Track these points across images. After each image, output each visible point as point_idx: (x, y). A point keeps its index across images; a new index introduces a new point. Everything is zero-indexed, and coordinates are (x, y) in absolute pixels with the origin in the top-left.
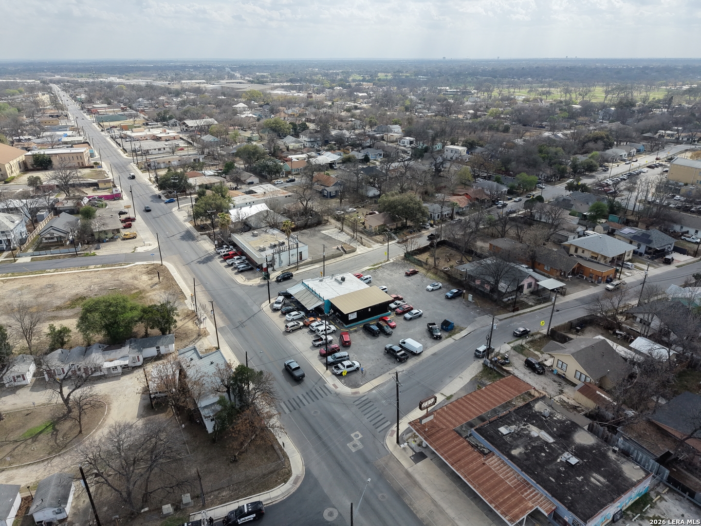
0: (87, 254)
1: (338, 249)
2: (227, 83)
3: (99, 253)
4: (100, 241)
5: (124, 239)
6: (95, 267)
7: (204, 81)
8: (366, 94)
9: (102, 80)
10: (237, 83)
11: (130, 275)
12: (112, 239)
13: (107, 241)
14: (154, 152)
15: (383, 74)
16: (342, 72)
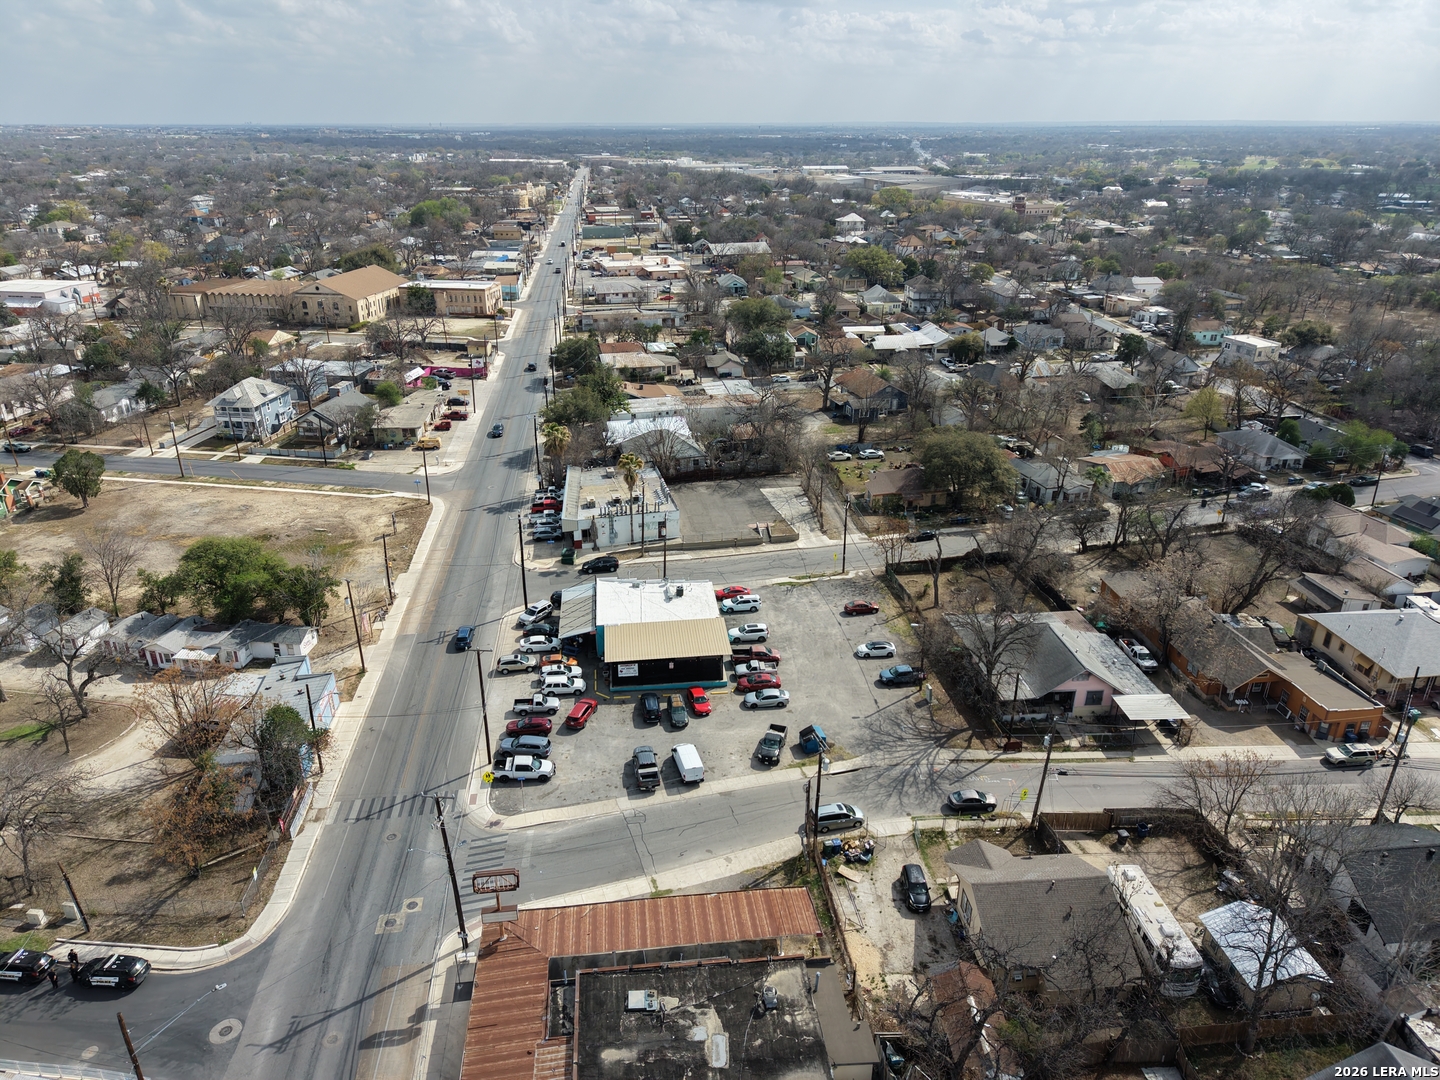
0: (343, 464)
1: (756, 530)
2: (885, 172)
3: (362, 466)
4: (380, 446)
5: (418, 449)
6: (333, 490)
7: (845, 167)
8: (1165, 204)
9: (667, 161)
10: (907, 172)
11: (365, 511)
12: (400, 446)
13: (390, 448)
14: (614, 299)
15: (1257, 159)
16: (1156, 154)
